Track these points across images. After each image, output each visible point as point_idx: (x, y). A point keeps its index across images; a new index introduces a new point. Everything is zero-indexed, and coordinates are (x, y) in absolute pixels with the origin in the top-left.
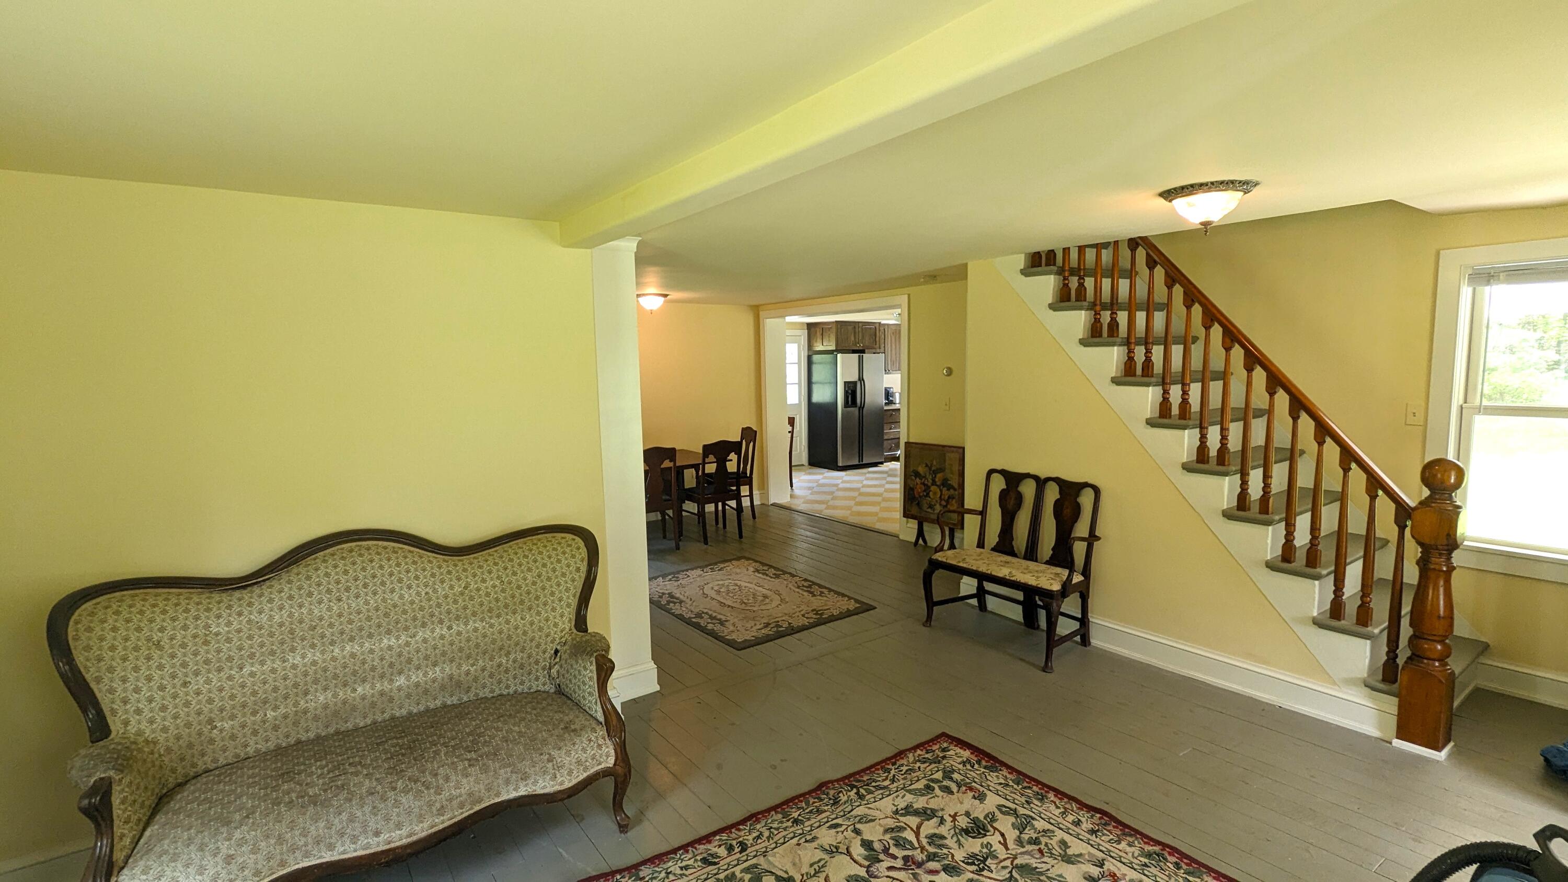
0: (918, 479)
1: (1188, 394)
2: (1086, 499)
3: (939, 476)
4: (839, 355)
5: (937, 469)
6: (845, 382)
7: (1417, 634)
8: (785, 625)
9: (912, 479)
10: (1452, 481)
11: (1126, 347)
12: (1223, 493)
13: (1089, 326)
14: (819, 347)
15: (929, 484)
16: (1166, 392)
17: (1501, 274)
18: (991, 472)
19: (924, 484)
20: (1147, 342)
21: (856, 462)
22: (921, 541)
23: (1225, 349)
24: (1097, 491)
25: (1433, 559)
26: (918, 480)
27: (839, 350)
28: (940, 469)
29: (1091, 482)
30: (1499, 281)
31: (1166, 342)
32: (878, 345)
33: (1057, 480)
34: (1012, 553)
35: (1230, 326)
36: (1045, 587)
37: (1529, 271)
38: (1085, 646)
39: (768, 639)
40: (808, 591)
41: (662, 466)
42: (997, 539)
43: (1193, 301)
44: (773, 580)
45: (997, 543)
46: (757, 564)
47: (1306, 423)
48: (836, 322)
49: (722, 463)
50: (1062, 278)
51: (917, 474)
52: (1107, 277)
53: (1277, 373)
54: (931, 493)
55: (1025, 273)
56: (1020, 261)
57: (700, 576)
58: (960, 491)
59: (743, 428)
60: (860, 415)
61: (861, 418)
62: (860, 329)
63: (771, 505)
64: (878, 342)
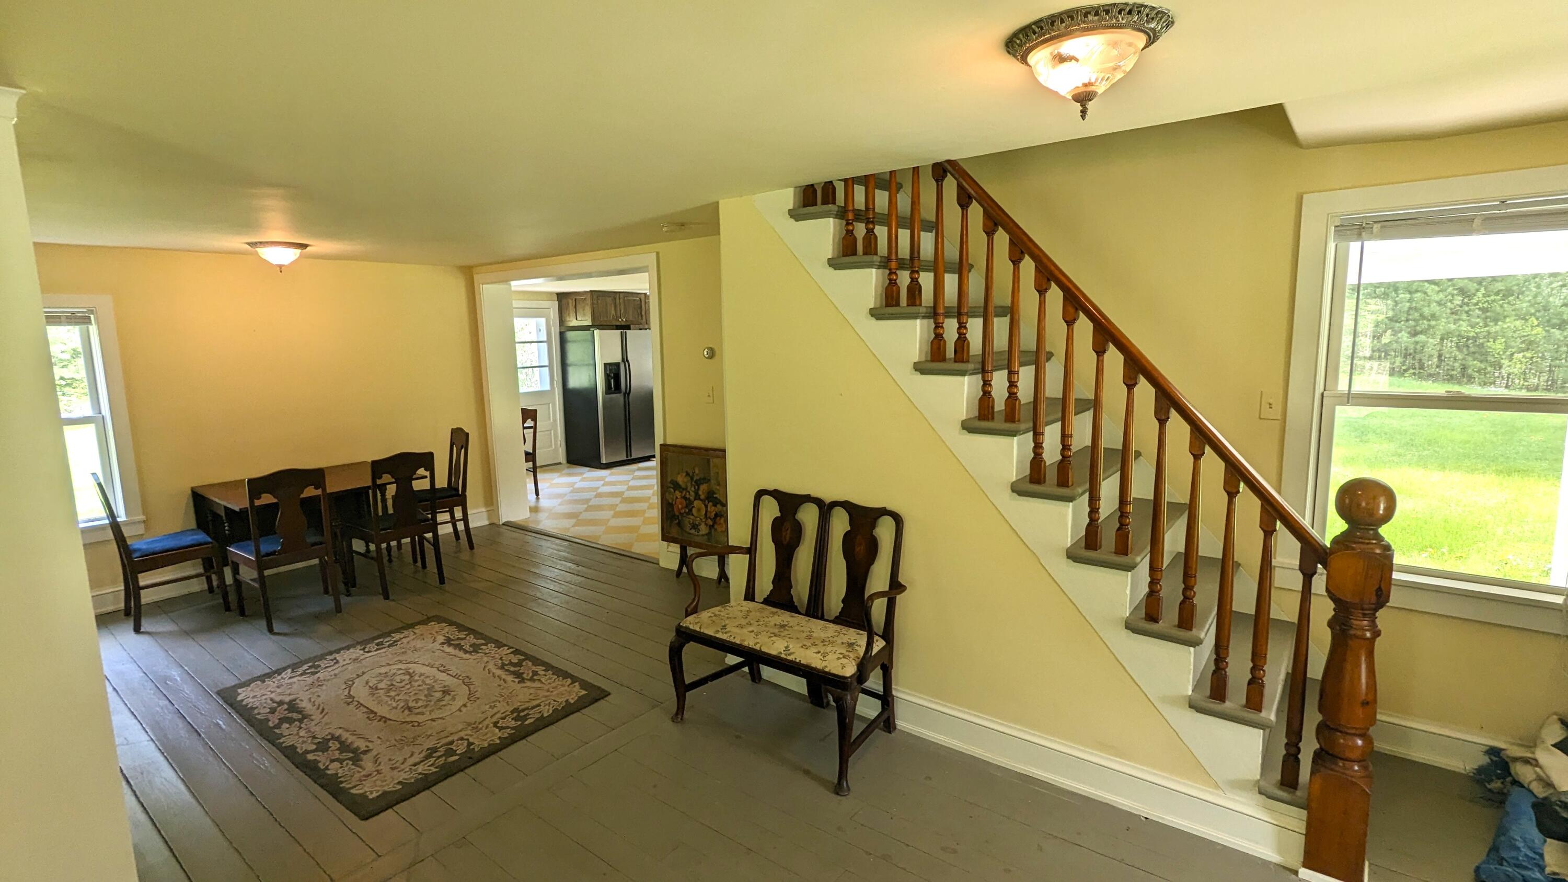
0: (677, 492)
1: (1016, 386)
2: (884, 531)
3: (704, 488)
4: (596, 332)
5: (700, 479)
6: (605, 364)
7: (1328, 723)
8: (461, 748)
9: (670, 492)
10: (1381, 512)
11: (932, 321)
12: (1067, 524)
13: (881, 290)
14: (574, 323)
15: (692, 498)
16: (986, 383)
17: (1375, 226)
18: (760, 494)
19: (685, 498)
20: (960, 313)
21: (624, 458)
22: (685, 569)
23: (1066, 322)
24: (898, 519)
25: (1355, 622)
26: (678, 494)
27: (593, 326)
28: (704, 479)
29: (890, 507)
30: (1373, 237)
31: (986, 313)
32: (644, 320)
33: (847, 506)
34: (789, 606)
35: (1073, 289)
36: (834, 671)
37: (1413, 222)
38: (890, 732)
39: (426, 784)
40: (514, 673)
41: (302, 496)
42: (771, 587)
43: (1022, 252)
44: (467, 656)
45: (771, 591)
46: (453, 628)
47: (1177, 428)
48: (591, 291)
49: (404, 483)
50: (844, 222)
51: (676, 486)
52: (904, 227)
53: (1139, 357)
54: (694, 511)
55: (795, 215)
56: (788, 198)
57: (355, 660)
59: (452, 429)
60: (625, 402)
61: (627, 405)
62: (621, 300)
63: (503, 524)
64: (642, 316)
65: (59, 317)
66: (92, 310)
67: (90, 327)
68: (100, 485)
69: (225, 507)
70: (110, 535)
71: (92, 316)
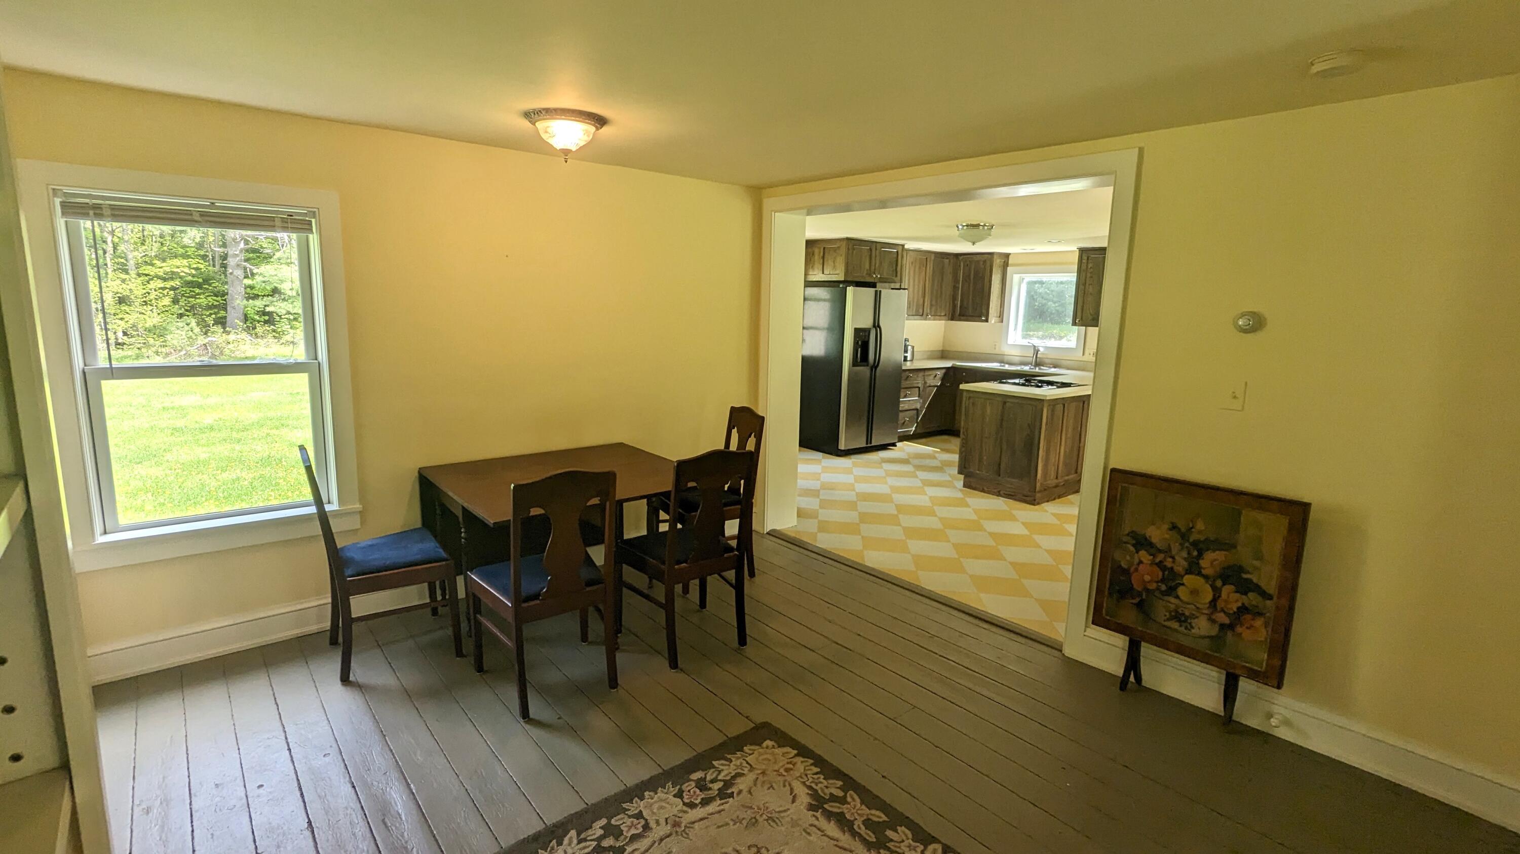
0: (1141, 552)
3: (1214, 557)
4: (849, 289)
5: (1207, 540)
6: (855, 330)
9: (1125, 551)
14: (820, 276)
15: (1180, 569)
19: (1161, 565)
21: (863, 444)
26: (1144, 555)
27: (845, 282)
28: (1220, 542)
32: (899, 277)
46: (810, 765)
48: (848, 239)
51: (1141, 542)
54: (1183, 591)
58: (1284, 602)
59: (732, 408)
60: (871, 375)
61: (873, 379)
62: (877, 251)
63: (768, 533)
64: (897, 273)
65: (272, 219)
66: (314, 212)
67: (311, 236)
68: (309, 469)
69: (463, 508)
70: (316, 529)
71: (313, 221)
